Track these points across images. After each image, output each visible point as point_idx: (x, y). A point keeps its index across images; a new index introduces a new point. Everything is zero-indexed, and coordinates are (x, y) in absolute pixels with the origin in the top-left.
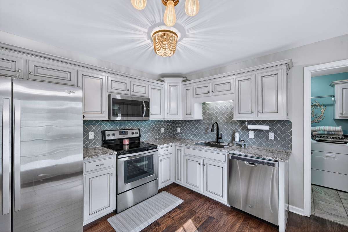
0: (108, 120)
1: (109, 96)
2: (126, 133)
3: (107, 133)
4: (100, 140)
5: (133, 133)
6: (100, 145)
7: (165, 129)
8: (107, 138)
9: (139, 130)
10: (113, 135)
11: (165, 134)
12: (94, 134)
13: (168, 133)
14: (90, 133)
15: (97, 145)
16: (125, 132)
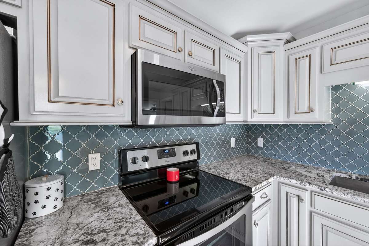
0: (131, 124)
1: (134, 57)
2: (172, 154)
3: (130, 155)
4: (116, 172)
5: (185, 153)
6: (116, 184)
7: (236, 141)
8: (131, 168)
9: (197, 144)
10: (146, 159)
11: (237, 149)
12: (101, 157)
13: (240, 148)
14: (90, 156)
15: (109, 184)
16: (169, 150)
